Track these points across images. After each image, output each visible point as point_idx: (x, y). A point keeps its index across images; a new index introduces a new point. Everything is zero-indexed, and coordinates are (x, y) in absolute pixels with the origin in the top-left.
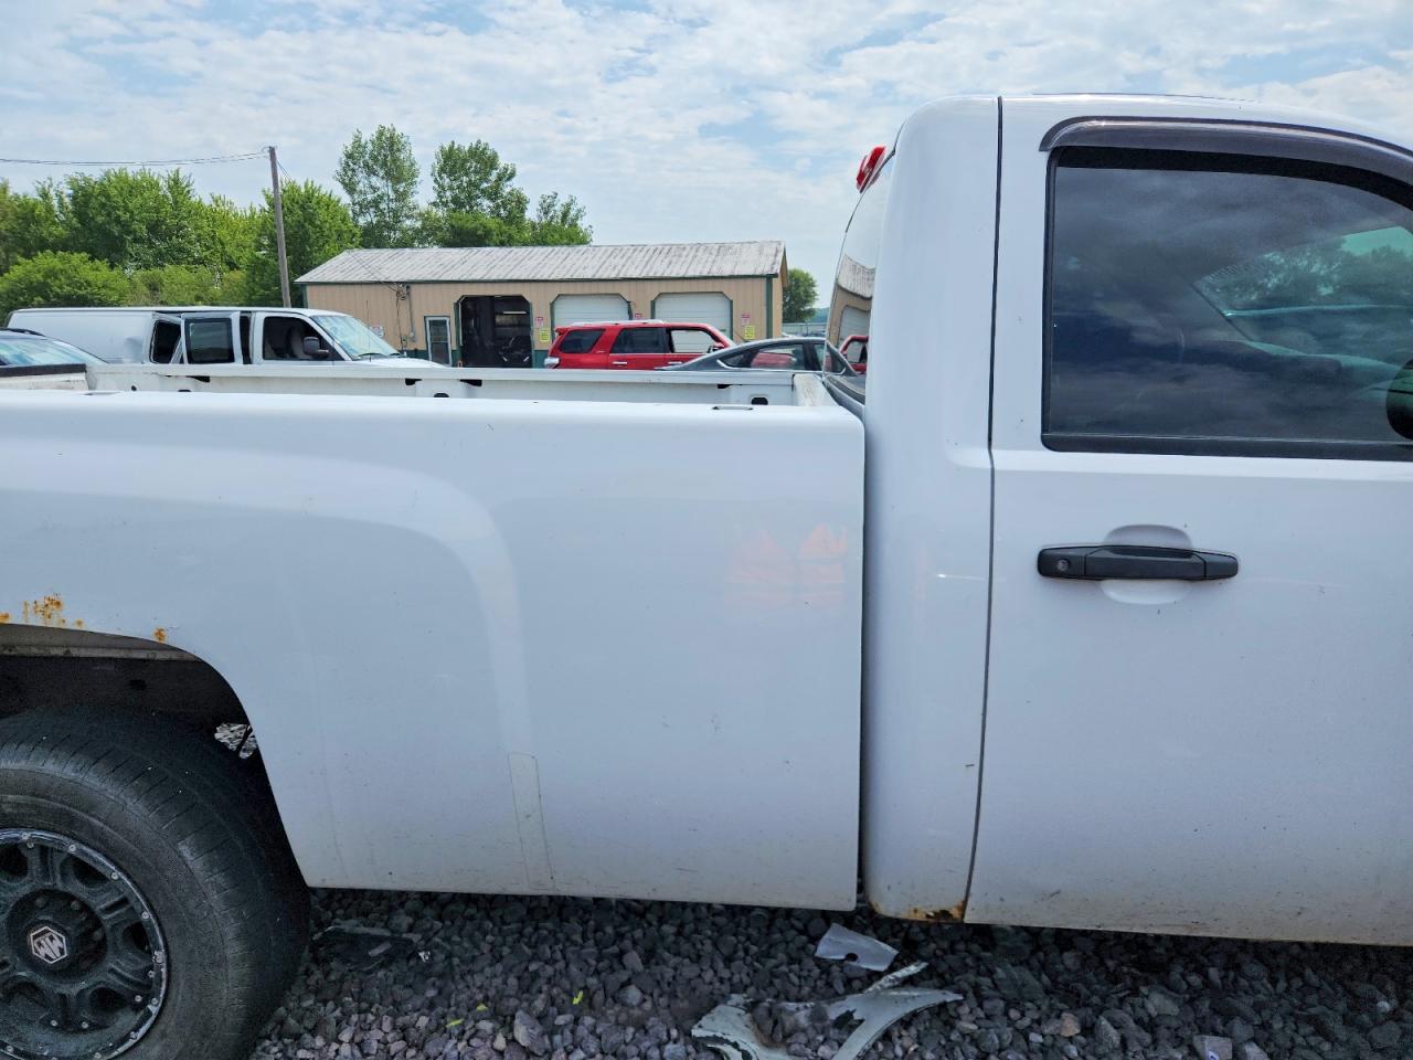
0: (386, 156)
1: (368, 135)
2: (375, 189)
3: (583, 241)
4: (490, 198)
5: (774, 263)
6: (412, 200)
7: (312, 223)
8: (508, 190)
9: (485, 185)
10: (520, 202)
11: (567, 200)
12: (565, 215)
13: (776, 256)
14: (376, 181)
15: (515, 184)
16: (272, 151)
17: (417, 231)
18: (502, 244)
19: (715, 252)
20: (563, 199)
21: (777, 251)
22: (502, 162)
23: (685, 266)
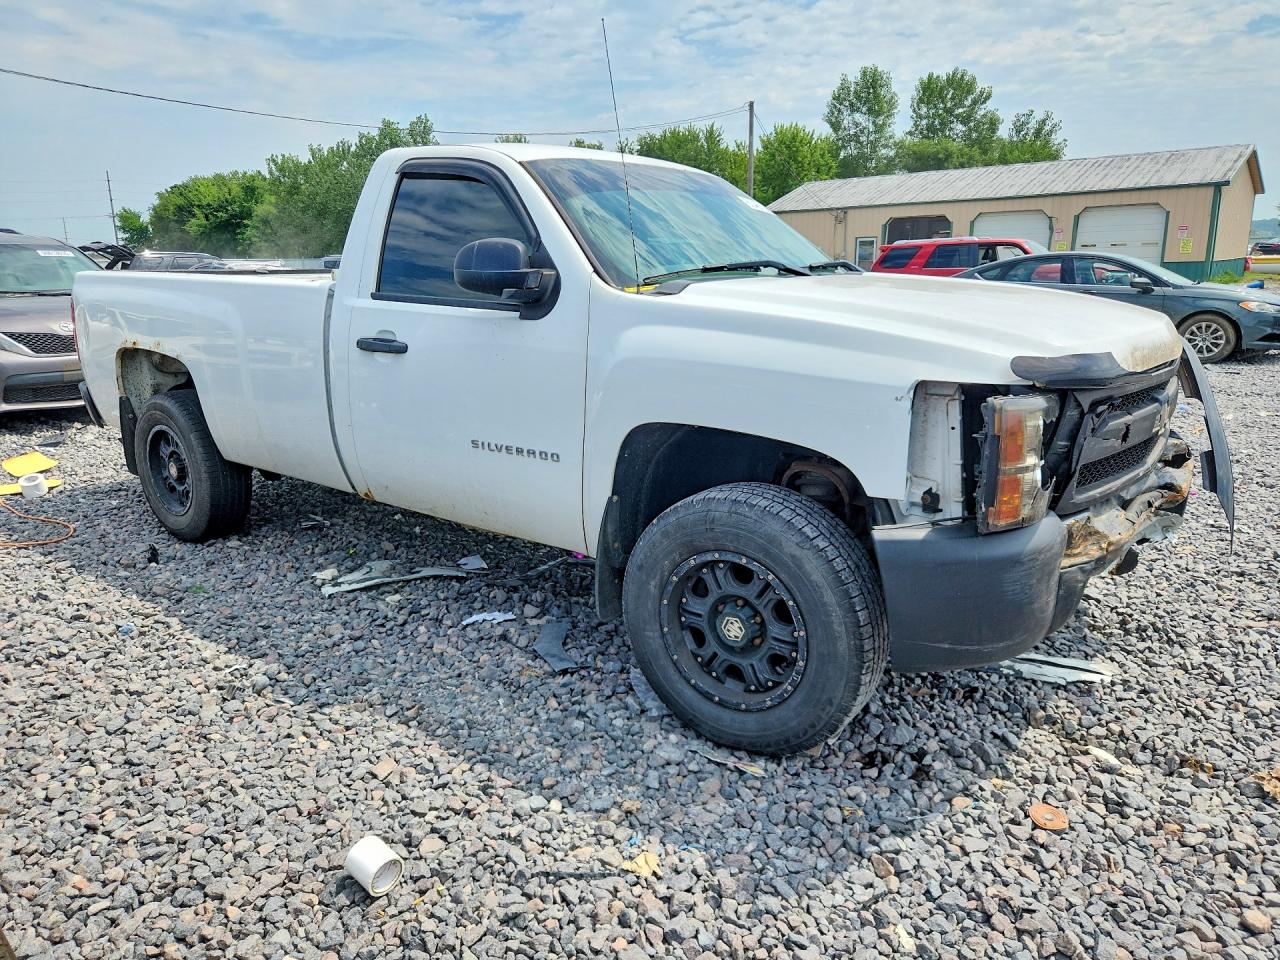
0: (869, 93)
1: (854, 76)
2: (857, 125)
3: (1054, 156)
4: (964, 123)
5: (1230, 170)
6: (888, 131)
7: (795, 160)
8: (982, 112)
9: (961, 110)
10: (994, 124)
11: (1043, 117)
12: (1038, 132)
13: (1236, 161)
14: (858, 116)
15: (990, 105)
16: (751, 105)
17: (891, 160)
18: (962, 166)
19: (1162, 161)
20: (1039, 115)
21: (1240, 156)
22: (980, 85)
23: (1120, 180)
